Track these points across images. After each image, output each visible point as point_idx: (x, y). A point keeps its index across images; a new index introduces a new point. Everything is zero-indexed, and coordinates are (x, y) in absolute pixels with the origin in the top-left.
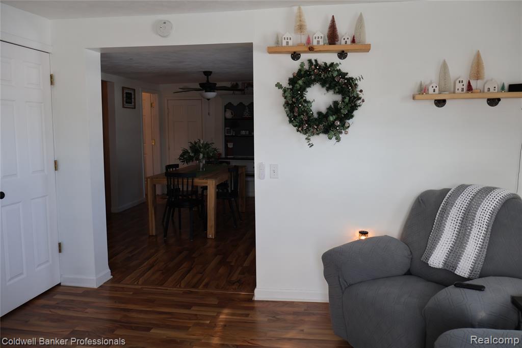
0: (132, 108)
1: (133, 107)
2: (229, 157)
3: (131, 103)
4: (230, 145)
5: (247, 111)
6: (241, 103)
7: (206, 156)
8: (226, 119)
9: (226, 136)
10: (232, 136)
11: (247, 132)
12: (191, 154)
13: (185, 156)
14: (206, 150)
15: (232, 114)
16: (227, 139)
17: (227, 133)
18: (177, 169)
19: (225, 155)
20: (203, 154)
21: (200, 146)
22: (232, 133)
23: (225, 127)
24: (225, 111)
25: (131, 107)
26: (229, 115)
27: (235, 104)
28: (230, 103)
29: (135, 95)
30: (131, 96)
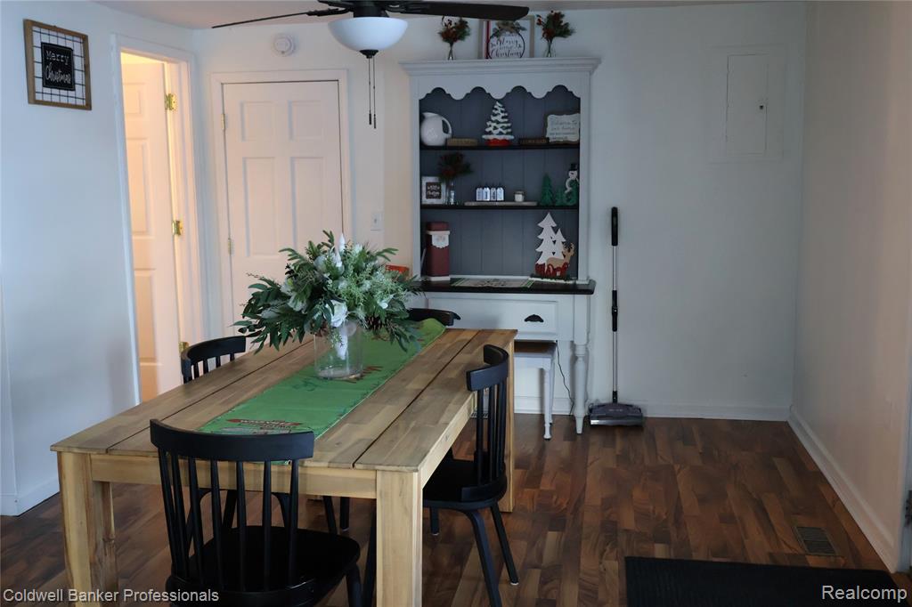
0: (75, 107)
1: (80, 102)
2: (434, 279)
3: (70, 86)
4: (440, 240)
5: (499, 118)
6: (479, 91)
7: (361, 313)
8: (423, 146)
9: (423, 207)
10: (446, 207)
11: (500, 194)
12: (290, 303)
13: (266, 314)
14: (359, 284)
15: (445, 130)
16: (429, 219)
17: (429, 197)
18: (237, 356)
19: (422, 274)
20: (351, 307)
21: (330, 267)
22: (447, 196)
23: (423, 174)
24: (422, 119)
25: (72, 101)
26: (435, 133)
27: (458, 94)
28: (439, 92)
29: (86, 56)
30: (71, 62)
